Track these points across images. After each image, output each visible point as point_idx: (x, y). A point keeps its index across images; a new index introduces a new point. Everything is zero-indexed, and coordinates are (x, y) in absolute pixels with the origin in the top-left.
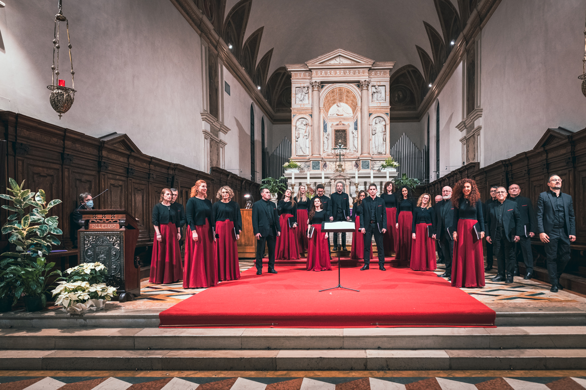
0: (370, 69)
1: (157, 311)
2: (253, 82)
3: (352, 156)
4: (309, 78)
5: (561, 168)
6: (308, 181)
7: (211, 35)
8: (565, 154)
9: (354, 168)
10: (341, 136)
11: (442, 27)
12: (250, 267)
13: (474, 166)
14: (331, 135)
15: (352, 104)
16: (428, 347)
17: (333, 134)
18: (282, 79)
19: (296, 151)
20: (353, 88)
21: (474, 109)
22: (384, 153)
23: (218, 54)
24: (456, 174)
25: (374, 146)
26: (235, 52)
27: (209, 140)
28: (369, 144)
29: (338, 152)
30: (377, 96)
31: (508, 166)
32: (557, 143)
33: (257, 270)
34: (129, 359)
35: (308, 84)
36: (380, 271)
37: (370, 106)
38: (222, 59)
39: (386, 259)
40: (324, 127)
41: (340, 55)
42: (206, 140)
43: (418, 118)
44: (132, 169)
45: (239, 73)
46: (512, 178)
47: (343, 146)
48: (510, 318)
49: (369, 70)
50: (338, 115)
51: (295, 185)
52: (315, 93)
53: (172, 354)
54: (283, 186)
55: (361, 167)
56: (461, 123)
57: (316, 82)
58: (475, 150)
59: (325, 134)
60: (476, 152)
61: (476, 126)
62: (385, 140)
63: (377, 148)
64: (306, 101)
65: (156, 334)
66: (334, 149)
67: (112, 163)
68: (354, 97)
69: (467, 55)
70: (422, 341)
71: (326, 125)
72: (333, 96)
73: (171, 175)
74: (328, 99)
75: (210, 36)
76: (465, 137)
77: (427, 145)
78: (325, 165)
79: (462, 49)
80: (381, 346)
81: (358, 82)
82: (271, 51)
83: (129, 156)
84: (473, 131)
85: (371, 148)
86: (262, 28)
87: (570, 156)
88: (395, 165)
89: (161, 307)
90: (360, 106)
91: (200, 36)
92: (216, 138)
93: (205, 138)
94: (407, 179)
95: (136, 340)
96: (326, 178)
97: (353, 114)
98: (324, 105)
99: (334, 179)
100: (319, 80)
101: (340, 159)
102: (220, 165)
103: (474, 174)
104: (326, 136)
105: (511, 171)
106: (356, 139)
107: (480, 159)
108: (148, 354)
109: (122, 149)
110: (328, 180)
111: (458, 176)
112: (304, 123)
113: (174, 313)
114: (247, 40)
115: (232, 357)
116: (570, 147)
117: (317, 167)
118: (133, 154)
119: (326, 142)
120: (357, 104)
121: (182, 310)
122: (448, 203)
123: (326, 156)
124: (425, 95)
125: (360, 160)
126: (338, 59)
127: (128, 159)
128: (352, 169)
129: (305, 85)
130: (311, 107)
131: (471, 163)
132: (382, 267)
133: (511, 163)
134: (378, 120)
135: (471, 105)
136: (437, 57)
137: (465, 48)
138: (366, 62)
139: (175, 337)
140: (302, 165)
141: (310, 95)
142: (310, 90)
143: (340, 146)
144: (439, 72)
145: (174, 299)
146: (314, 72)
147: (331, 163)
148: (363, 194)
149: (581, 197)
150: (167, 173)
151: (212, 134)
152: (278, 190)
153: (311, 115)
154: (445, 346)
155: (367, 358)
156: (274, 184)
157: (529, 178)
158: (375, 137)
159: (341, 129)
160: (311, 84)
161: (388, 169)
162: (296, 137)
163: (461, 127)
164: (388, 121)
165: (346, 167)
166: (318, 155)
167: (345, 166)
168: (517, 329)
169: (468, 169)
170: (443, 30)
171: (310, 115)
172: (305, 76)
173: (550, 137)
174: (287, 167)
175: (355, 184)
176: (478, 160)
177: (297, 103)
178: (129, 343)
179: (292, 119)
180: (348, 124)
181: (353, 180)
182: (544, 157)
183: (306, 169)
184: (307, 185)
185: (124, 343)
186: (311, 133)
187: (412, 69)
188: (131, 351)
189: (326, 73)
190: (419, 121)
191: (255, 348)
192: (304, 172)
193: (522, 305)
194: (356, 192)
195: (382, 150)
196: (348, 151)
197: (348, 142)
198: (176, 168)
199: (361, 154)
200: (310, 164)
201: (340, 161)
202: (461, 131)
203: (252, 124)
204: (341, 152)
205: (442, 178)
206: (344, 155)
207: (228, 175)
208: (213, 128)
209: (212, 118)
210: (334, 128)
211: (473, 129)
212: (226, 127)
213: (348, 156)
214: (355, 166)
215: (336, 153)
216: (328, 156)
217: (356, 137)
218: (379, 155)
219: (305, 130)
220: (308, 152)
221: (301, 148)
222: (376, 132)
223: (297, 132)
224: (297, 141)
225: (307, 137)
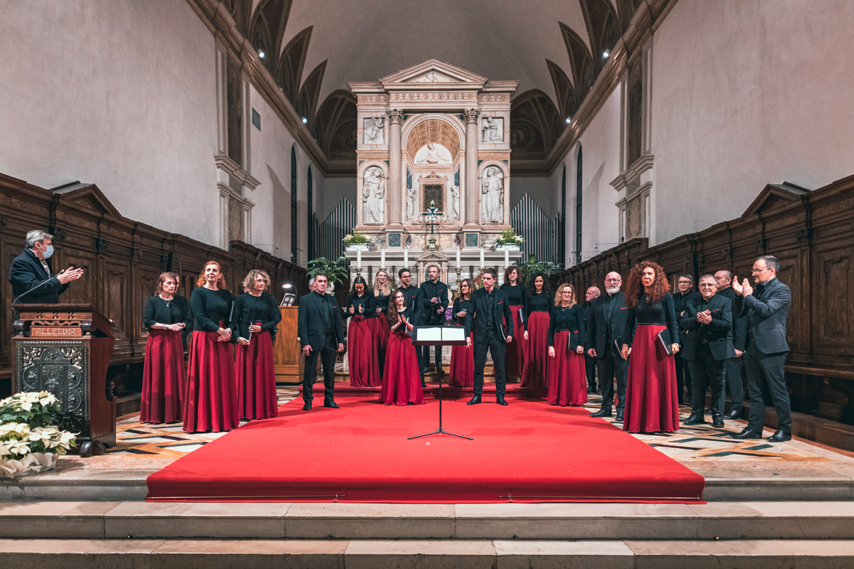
0: (480, 92)
1: (143, 473)
2: (296, 111)
3: (451, 226)
4: (385, 103)
5: (788, 247)
6: (383, 264)
7: (232, 35)
8: (795, 224)
9: (454, 245)
10: (434, 195)
11: (588, 31)
12: (293, 399)
13: (640, 244)
14: (418, 192)
15: (451, 145)
16: (596, 536)
17: (422, 192)
18: (339, 108)
19: (363, 216)
20: (453, 120)
21: (639, 156)
22: (500, 221)
23: (243, 65)
24: (610, 256)
25: (485, 211)
26: (269, 63)
27: (227, 199)
28: (477, 207)
29: (429, 219)
30: (491, 133)
31: (696, 244)
32: (781, 207)
33: (304, 403)
34: (94, 556)
35: (384, 113)
36: (499, 405)
37: (480, 149)
38: (248, 73)
39: (509, 387)
40: (408, 180)
41: (433, 70)
42: (222, 198)
43: (547, 171)
44: (104, 241)
45: (274, 97)
46: (703, 263)
47: (437, 210)
48: (727, 488)
49: (478, 94)
50: (430, 162)
51: (361, 270)
52: (395, 127)
53: (168, 547)
54: (344, 272)
55: (465, 244)
56: (618, 178)
57: (395, 110)
58: (641, 219)
59: (409, 191)
60: (643, 221)
61: (643, 182)
62: (502, 202)
63: (490, 213)
64: (380, 141)
65: (142, 513)
66: (423, 214)
67: (72, 230)
68: (455, 135)
69: (629, 73)
70: (586, 526)
71: (411, 177)
72: (422, 133)
73: (166, 251)
74: (414, 137)
75: (230, 36)
76: (625, 200)
77: (561, 213)
78: (409, 240)
79: (621, 63)
80: (518, 535)
81: (462, 111)
82: (324, 65)
83: (99, 221)
84: (637, 189)
85: (480, 214)
86: (311, 28)
87: (805, 228)
88: (518, 241)
89: (149, 466)
90: (464, 148)
91: (215, 35)
92: (239, 196)
93: (221, 195)
94: (536, 262)
95: (106, 522)
96: (410, 259)
97: (453, 161)
98: (408, 147)
99: (424, 261)
100: (400, 107)
101: (432, 230)
102: (244, 237)
103: (640, 257)
104: (410, 193)
105: (702, 251)
106: (457, 200)
107: (649, 232)
108: (128, 546)
109: (88, 208)
110: (413, 263)
111: (613, 259)
112: (377, 174)
113: (171, 476)
114: (287, 47)
115: (270, 553)
116: (804, 214)
117: (396, 242)
118: (106, 216)
119: (410, 203)
120: (459, 146)
121: (185, 472)
122: (615, 299)
123: (410, 225)
124: (558, 136)
125: (463, 233)
126: (430, 75)
127: (98, 224)
128: (451, 246)
129: (379, 115)
130: (387, 149)
131: (636, 239)
132: (502, 400)
133: (701, 239)
134: (491, 170)
135: (635, 150)
136: (579, 78)
137: (626, 63)
138: (473, 81)
139: (173, 518)
140: (373, 239)
141: (387, 131)
142: (386, 123)
143: (433, 210)
144: (582, 100)
145: (172, 451)
146: (393, 95)
147: (419, 237)
149: (822, 293)
150: (161, 248)
151: (231, 189)
152: (336, 278)
153: (388, 162)
154: (625, 535)
155: (497, 556)
156: (330, 268)
157: (732, 262)
158: (487, 197)
159: (434, 183)
160: (388, 113)
161: (507, 247)
162: (364, 195)
163: (617, 184)
164: (507, 174)
165: (442, 244)
166: (398, 224)
167: (440, 241)
168: (740, 507)
169: (629, 248)
170: (589, 35)
171: (385, 161)
172: (378, 100)
173: (770, 198)
174: (350, 242)
175: (456, 270)
176: (645, 235)
177: (365, 143)
178: (96, 528)
179: (358, 167)
180: (446, 176)
181: (452, 263)
182: (759, 228)
183: (379, 246)
185: (86, 528)
187: (541, 96)
188: (99, 542)
189: (412, 97)
190: (549, 176)
191: (309, 536)
192: (376, 249)
193: (742, 465)
194: (457, 281)
195: (497, 217)
196: (444, 218)
197: (444, 204)
198: (174, 241)
199: (465, 223)
200: (385, 238)
201: (432, 233)
202: (618, 191)
203: (294, 177)
204: (434, 219)
205: (586, 262)
206: (438, 224)
207: (256, 254)
208: (234, 179)
209: (232, 165)
210: (422, 183)
211: (637, 187)
212: (254, 179)
213: (444, 226)
214: (455, 241)
215: (426, 221)
216: (413, 226)
217: (458, 196)
218: (492, 225)
219: (378, 185)
220: (382, 219)
221: (371, 213)
222: (489, 189)
223: (365, 188)
224: (366, 202)
225: (381, 195)
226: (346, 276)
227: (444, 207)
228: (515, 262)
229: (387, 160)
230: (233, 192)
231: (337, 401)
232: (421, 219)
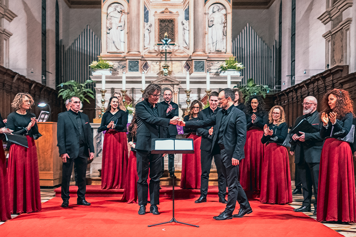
3: (182, 55)
6: (124, 86)
9: (185, 70)
10: (167, 28)
12: (51, 198)
13: (342, 71)
17: (157, 25)
19: (107, 46)
22: (224, 51)
25: (210, 42)
28: (204, 38)
29: (163, 48)
40: (145, 15)
43: (266, 4)
51: (106, 91)
55: (194, 69)
56: (324, 14)
59: (146, 25)
60: (344, 51)
61: (344, 19)
62: (225, 34)
66: (158, 44)
71: (148, 12)
76: (330, 32)
78: (146, 66)
84: (340, 24)
85: (206, 44)
88: (239, 68)
94: (254, 86)
96: (147, 82)
101: (166, 58)
102: (3, 63)
103: (341, 81)
104: (147, 27)
106: (187, 32)
107: (349, 61)
112: (119, 9)
117: (135, 68)
119: (147, 35)
123: (147, 54)
125: (192, 60)
128: (182, 71)
131: (338, 66)
134: (216, 7)
140: (116, 65)
143: (166, 41)
147: (154, 63)
148: (197, 105)
152: (84, 98)
156: (78, 90)
158: (212, 30)
159: (167, 18)
161: (229, 72)
162: (107, 28)
163: (324, 18)
164: (230, 10)
165: (174, 69)
166: (137, 53)
167: (172, 67)
169: (333, 74)
174: (95, 67)
175: (186, 91)
176: (346, 63)
179: (102, 4)
180: (177, 12)
181: (183, 86)
183: (120, 71)
184: (122, 92)
186: (128, 23)
192: (118, 74)
194: (188, 102)
195: (221, 47)
196: (176, 48)
197: (176, 35)
199: (194, 52)
200: (125, 64)
202: (325, 24)
203: (44, 8)
204: (167, 48)
205: (298, 84)
206: (171, 53)
207: (13, 77)
210: (157, 18)
211: (340, 22)
212: (12, 12)
213: (176, 54)
214: (185, 67)
215: (161, 50)
216: (150, 54)
217: (188, 29)
218: (217, 53)
219: (119, 19)
220: (123, 48)
221: (114, 42)
222: (214, 23)
223: (108, 22)
224: (109, 33)
225: (122, 27)
226: (92, 97)
227: (176, 38)
228: (236, 85)
231: (89, 200)
232: (156, 48)
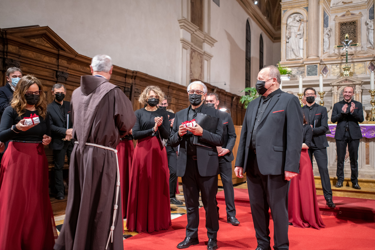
3: (366, 55)
10: (348, 30)
14: (333, 30)
17: (337, 29)
19: (286, 54)
27: (189, 51)
29: (344, 50)
40: (324, 20)
42: (184, 50)
44: (63, 73)
47: (351, 41)
50: (345, 3)
66: (338, 47)
67: (29, 63)
71: (327, 18)
73: (128, 83)
78: (325, 70)
83: (58, 56)
92: (199, 49)
93: (183, 47)
96: (325, 85)
99: (338, 86)
101: (347, 60)
102: (204, 78)
104: (326, 31)
109: (47, 45)
110: (328, 88)
112: (298, 19)
117: (314, 72)
118: (61, 53)
119: (326, 39)
123: (326, 58)
127: (58, 59)
128: (365, 72)
140: (294, 71)
143: (347, 42)
147: (334, 67)
150: (124, 81)
151: (192, 44)
153: (307, 8)
159: (349, 20)
162: (286, 37)
165: (356, 71)
166: (316, 57)
167: (354, 69)
171: (305, 8)
175: (370, 92)
179: (282, 15)
180: (360, 13)
181: (366, 87)
183: (299, 76)
184: (299, 95)
186: (307, 30)
192: (296, 79)
196: (359, 49)
197: (359, 36)
198: (135, 76)
200: (304, 69)
201: (347, 62)
204: (348, 50)
206: (353, 55)
208: (196, 38)
209: (194, 27)
210: (337, 22)
212: (211, 38)
213: (359, 55)
214: (369, 68)
215: (341, 53)
216: (329, 58)
217: (372, 28)
219: (298, 28)
220: (301, 55)
221: (293, 50)
223: (288, 32)
224: (288, 42)
225: (301, 35)
227: (359, 39)
229: (306, 6)
230: (194, 46)
232: (337, 51)
